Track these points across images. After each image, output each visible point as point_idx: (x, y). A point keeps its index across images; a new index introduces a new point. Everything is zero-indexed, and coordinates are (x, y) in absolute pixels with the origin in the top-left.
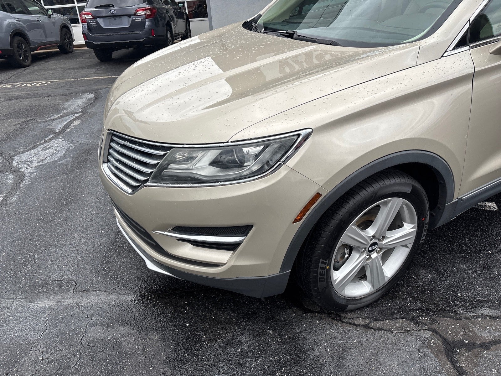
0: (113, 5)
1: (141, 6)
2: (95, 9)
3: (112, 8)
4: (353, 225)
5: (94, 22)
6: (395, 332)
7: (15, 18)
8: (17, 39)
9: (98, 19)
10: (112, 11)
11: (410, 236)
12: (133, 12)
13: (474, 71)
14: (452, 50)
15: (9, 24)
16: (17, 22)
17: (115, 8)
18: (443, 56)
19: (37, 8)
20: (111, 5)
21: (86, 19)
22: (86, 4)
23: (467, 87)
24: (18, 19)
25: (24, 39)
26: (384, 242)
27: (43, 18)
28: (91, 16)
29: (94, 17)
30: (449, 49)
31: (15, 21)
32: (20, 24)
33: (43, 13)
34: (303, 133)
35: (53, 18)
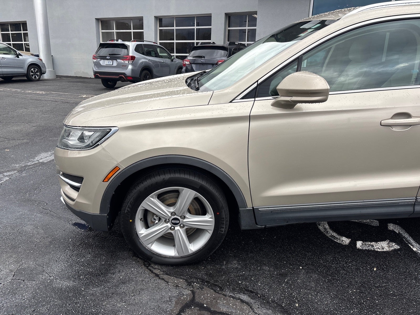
0: (204, 56)
1: (222, 59)
2: (192, 58)
3: (203, 58)
4: (150, 197)
5: (190, 67)
6: (170, 284)
7: (147, 59)
8: (145, 72)
9: (193, 65)
10: (202, 60)
11: (210, 224)
12: (216, 62)
13: (249, 115)
14: (240, 99)
15: (143, 62)
16: (148, 62)
17: (206, 58)
18: (231, 102)
19: (166, 54)
20: (203, 56)
21: (186, 64)
22: (189, 54)
23: (244, 125)
24: (149, 59)
25: (150, 72)
26: (185, 220)
27: (168, 61)
28: (189, 62)
29: (190, 63)
30: (238, 98)
31: (147, 61)
32: (149, 63)
33: (169, 58)
34: (113, 129)
35: (174, 61)
